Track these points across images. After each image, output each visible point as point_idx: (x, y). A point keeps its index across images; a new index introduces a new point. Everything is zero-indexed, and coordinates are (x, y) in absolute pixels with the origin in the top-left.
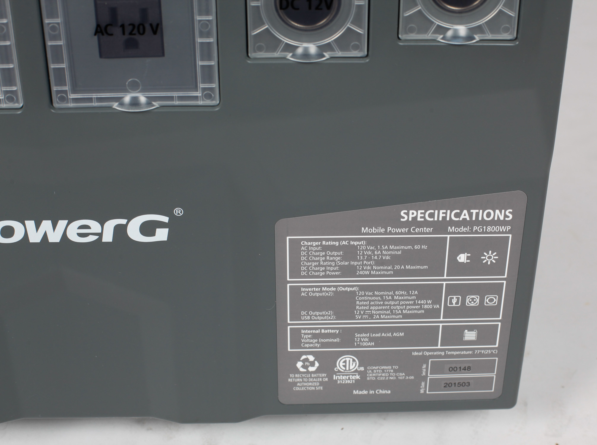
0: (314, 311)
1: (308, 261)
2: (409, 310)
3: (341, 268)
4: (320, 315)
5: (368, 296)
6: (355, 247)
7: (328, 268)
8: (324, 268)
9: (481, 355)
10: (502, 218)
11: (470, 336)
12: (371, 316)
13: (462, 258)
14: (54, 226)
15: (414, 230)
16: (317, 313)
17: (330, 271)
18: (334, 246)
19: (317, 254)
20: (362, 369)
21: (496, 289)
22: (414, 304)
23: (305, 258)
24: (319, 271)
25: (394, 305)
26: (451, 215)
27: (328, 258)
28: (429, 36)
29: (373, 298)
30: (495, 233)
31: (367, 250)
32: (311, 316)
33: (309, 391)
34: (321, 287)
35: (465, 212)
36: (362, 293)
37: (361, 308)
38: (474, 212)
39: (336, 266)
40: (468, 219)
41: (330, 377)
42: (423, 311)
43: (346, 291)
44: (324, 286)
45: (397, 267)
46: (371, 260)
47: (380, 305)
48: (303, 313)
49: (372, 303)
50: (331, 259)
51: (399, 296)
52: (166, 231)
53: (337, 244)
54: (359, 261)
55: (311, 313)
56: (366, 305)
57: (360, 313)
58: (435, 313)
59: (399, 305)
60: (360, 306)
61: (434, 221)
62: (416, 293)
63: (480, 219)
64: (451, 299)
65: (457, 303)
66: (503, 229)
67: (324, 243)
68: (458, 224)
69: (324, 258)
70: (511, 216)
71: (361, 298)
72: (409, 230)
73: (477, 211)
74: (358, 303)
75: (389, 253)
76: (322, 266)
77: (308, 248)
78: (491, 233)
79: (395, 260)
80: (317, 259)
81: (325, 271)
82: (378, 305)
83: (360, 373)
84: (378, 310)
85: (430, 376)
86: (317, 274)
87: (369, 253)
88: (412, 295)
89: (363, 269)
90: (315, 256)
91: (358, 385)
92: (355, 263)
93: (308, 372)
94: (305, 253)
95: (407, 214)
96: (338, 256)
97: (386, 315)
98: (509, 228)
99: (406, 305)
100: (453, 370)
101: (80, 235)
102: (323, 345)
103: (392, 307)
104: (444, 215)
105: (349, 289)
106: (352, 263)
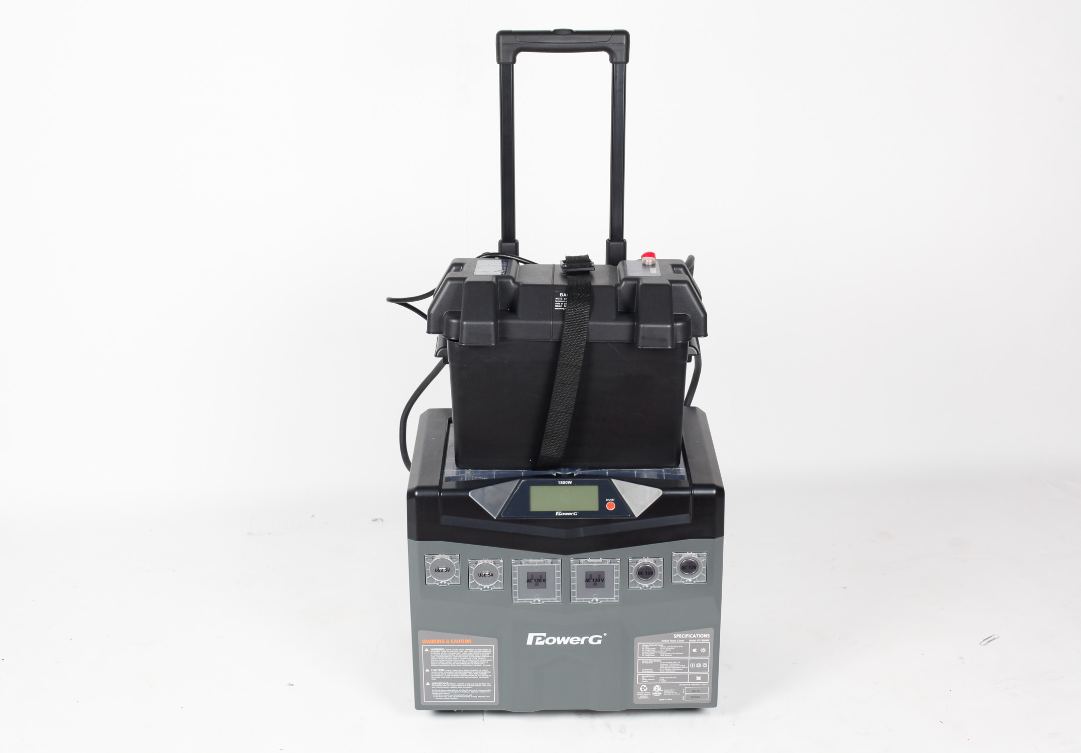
0: (646, 669)
1: (645, 651)
3: (655, 653)
4: (648, 670)
5: (664, 663)
6: (660, 646)
9: (703, 686)
10: (707, 637)
11: (699, 678)
12: (665, 671)
13: (694, 650)
14: (566, 639)
15: (678, 641)
18: (653, 646)
19: (647, 648)
20: (662, 690)
21: (706, 661)
22: (679, 667)
23: (643, 650)
24: (648, 655)
26: (690, 636)
28: (680, 581)
29: (666, 664)
30: (705, 642)
32: (645, 671)
33: (643, 699)
34: (648, 660)
35: (695, 635)
36: (662, 662)
38: (697, 635)
39: (653, 653)
40: (696, 637)
41: (651, 694)
42: (682, 669)
44: (650, 660)
45: (673, 653)
46: (665, 651)
47: (668, 667)
48: (643, 669)
49: (665, 666)
50: (652, 650)
51: (674, 663)
52: (601, 640)
56: (663, 667)
57: (661, 669)
58: (686, 670)
59: (674, 667)
60: (661, 667)
61: (685, 638)
62: (680, 662)
63: (700, 637)
64: (691, 665)
65: (693, 666)
66: (707, 640)
67: (650, 645)
68: (692, 639)
69: (649, 650)
70: (709, 636)
71: (661, 664)
75: (670, 648)
78: (703, 642)
79: (672, 651)
80: (647, 650)
81: (650, 654)
83: (661, 692)
85: (686, 694)
87: (664, 648)
88: (678, 663)
89: (662, 654)
91: (661, 697)
92: (660, 652)
93: (644, 692)
94: (643, 648)
95: (676, 635)
96: (654, 649)
97: (670, 670)
98: (709, 640)
99: (676, 667)
100: (693, 691)
101: (574, 642)
102: (649, 681)
103: (672, 668)
104: (688, 636)
105: (657, 661)
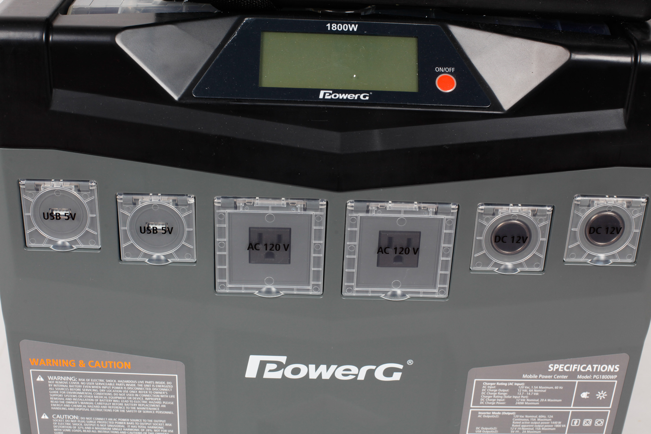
0: (484, 427)
1: (486, 395)
2: (546, 428)
3: (507, 400)
4: (488, 430)
5: (521, 418)
6: (517, 387)
7: (498, 400)
8: (495, 400)
10: (612, 370)
12: (521, 432)
13: (584, 395)
14: (328, 369)
15: (556, 377)
16: (486, 429)
17: (499, 401)
18: (504, 386)
19: (492, 390)
21: (604, 415)
22: (550, 424)
23: (484, 393)
24: (492, 402)
25: (537, 424)
26: (580, 368)
27: (499, 393)
28: (582, 260)
29: (524, 420)
30: (607, 379)
31: (524, 389)
32: (482, 430)
34: (491, 412)
35: (590, 366)
36: (518, 416)
37: (515, 426)
38: (595, 366)
39: (503, 398)
40: (591, 370)
42: (554, 429)
43: (507, 415)
44: (494, 411)
45: (542, 400)
46: (526, 395)
47: (528, 424)
48: (477, 428)
49: (523, 423)
50: (501, 394)
51: (541, 418)
52: (400, 374)
53: (506, 384)
54: (518, 396)
55: (483, 428)
56: (519, 424)
57: (514, 429)
58: (561, 431)
59: (540, 424)
60: (515, 424)
61: (569, 372)
62: (552, 417)
63: (598, 370)
64: (574, 421)
65: (577, 424)
66: (612, 377)
67: (498, 384)
68: (584, 374)
69: (496, 394)
70: (618, 369)
71: (516, 420)
72: (553, 377)
73: (597, 365)
74: (513, 422)
75: (538, 391)
76: (494, 398)
77: (487, 387)
78: (604, 379)
79: (542, 395)
80: (492, 394)
81: (496, 402)
82: (527, 424)
84: (526, 427)
86: (490, 403)
87: (526, 391)
88: (549, 418)
89: (520, 401)
90: (491, 392)
92: (515, 397)
94: (484, 390)
95: (553, 367)
96: (505, 392)
97: (531, 430)
98: (616, 376)
99: (544, 424)
101: (344, 375)
103: (535, 426)
104: (576, 368)
105: (509, 414)
106: (514, 397)
